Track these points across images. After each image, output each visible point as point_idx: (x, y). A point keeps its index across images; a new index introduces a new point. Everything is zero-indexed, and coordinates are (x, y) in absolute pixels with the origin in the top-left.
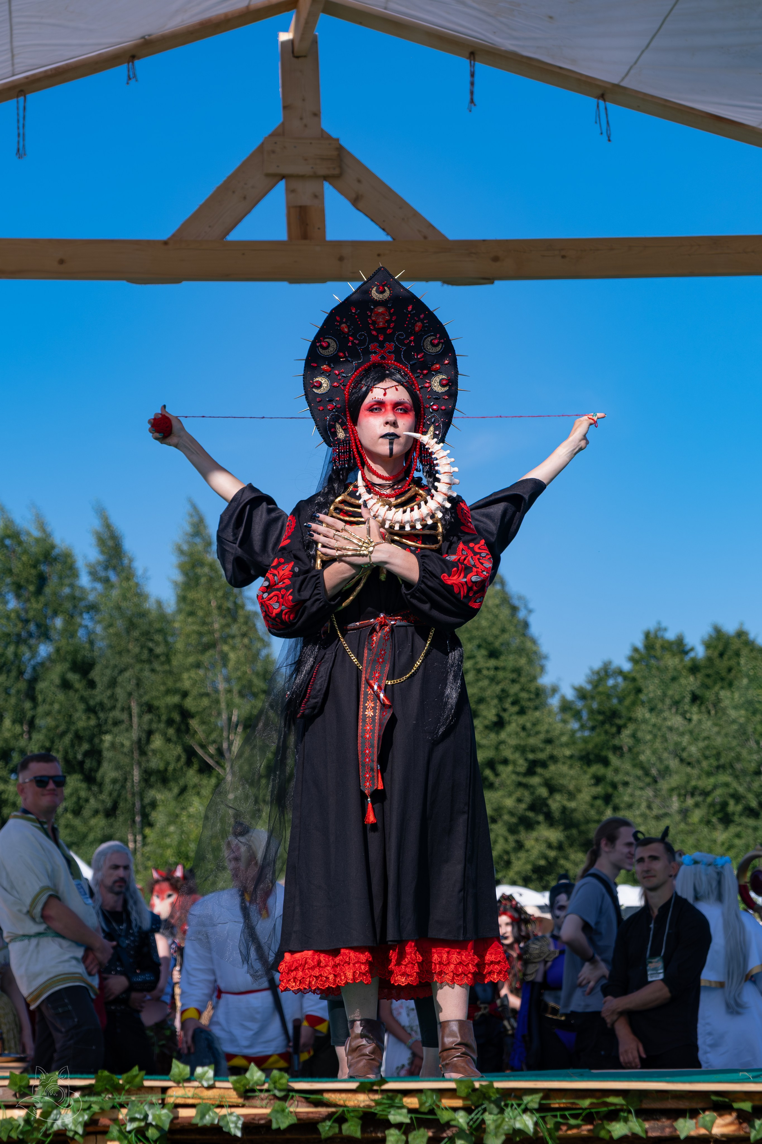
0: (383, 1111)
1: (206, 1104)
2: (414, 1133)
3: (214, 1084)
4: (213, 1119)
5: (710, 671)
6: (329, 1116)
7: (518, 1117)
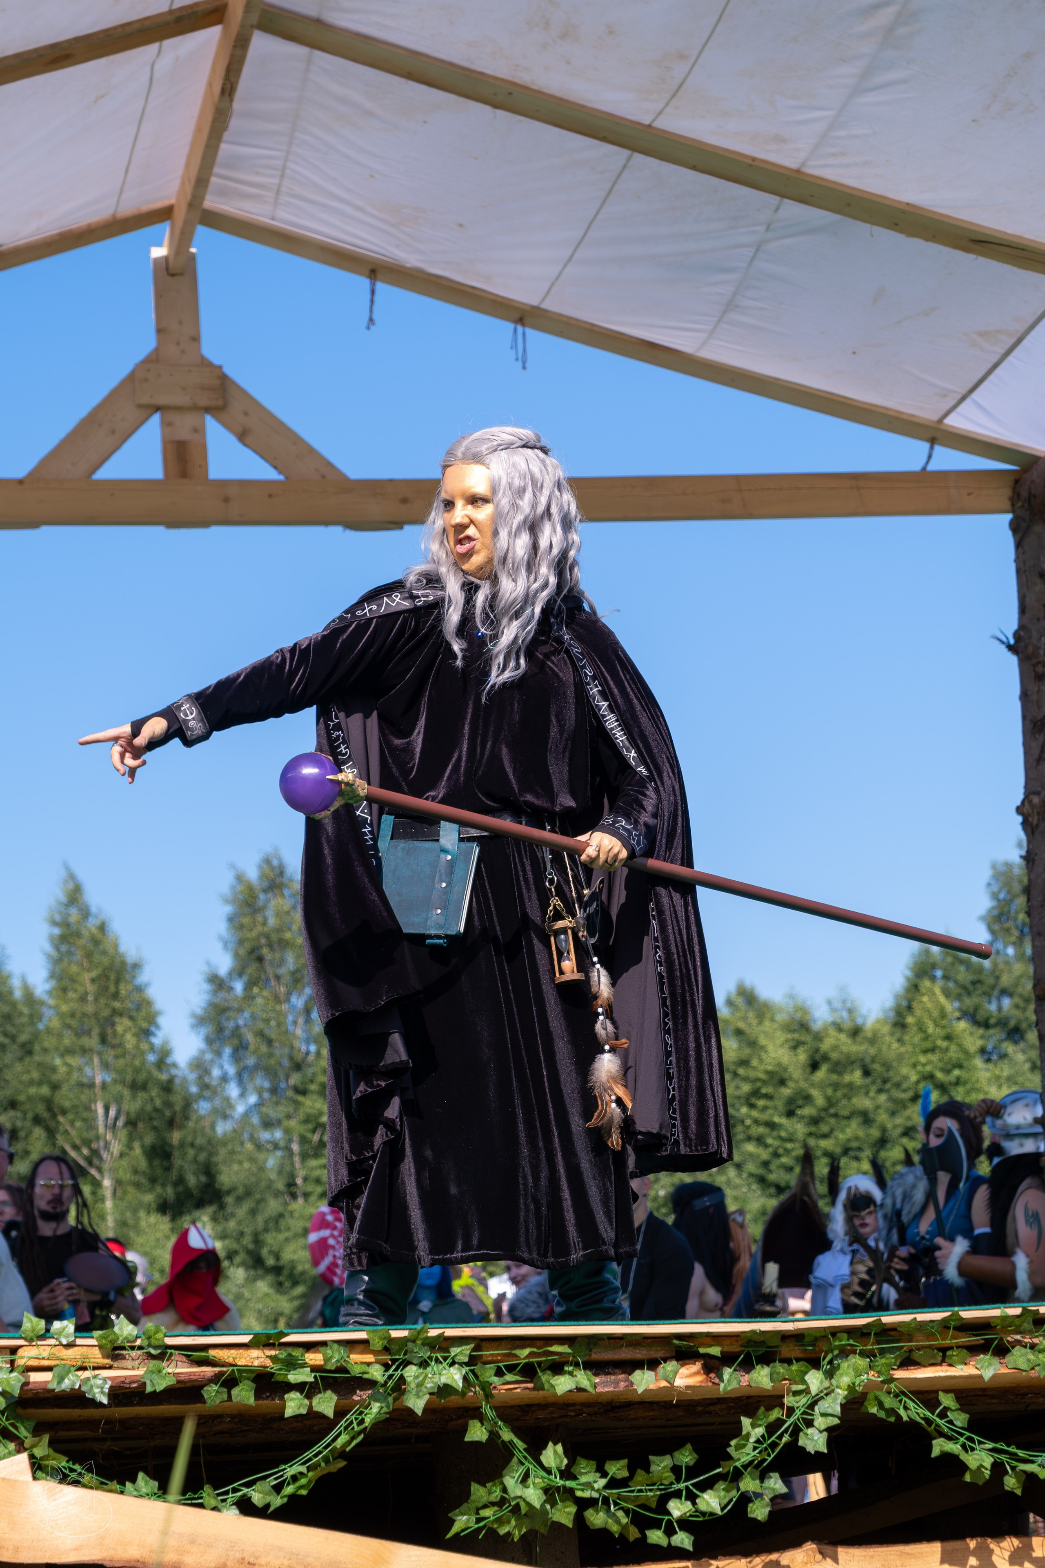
0: (280, 1369)
1: (64, 1365)
2: (319, 1396)
3: (74, 1341)
4: (74, 1383)
6: (215, 1379)
7: (444, 1372)
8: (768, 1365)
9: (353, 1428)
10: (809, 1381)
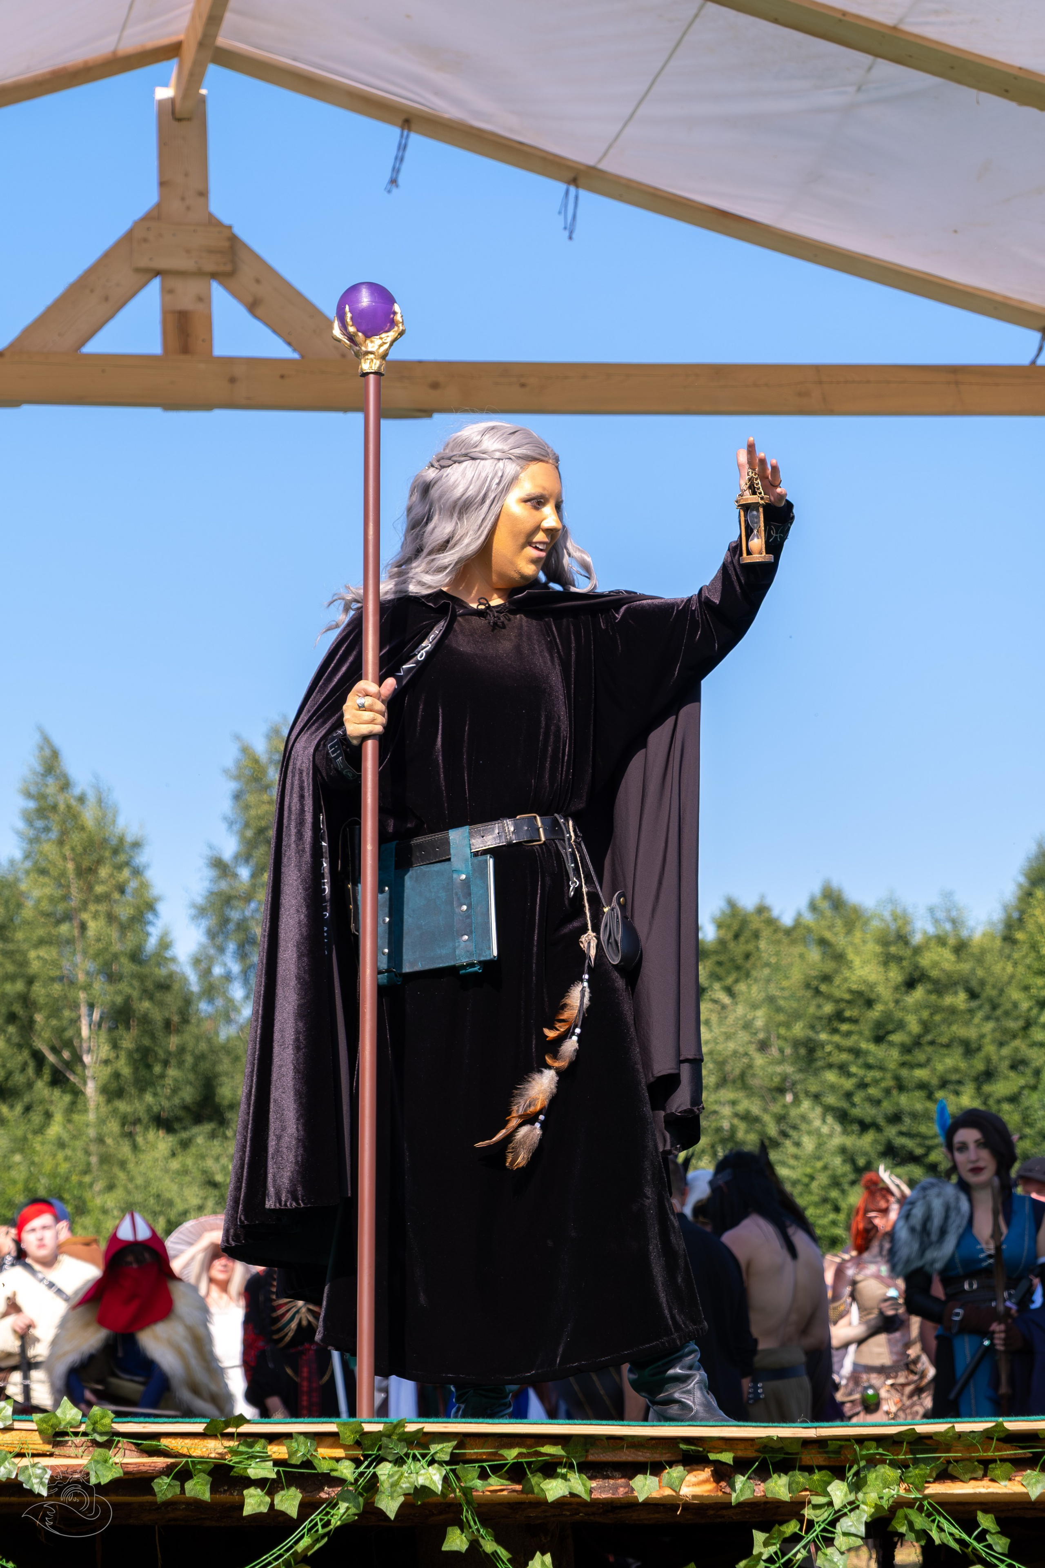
0: (241, 1462)
2: (282, 1493)
3: (12, 1424)
4: (10, 1472)
5: (722, 958)
6: (167, 1471)
7: (423, 1471)
8: (786, 1473)
9: (317, 1530)
10: (831, 1493)
